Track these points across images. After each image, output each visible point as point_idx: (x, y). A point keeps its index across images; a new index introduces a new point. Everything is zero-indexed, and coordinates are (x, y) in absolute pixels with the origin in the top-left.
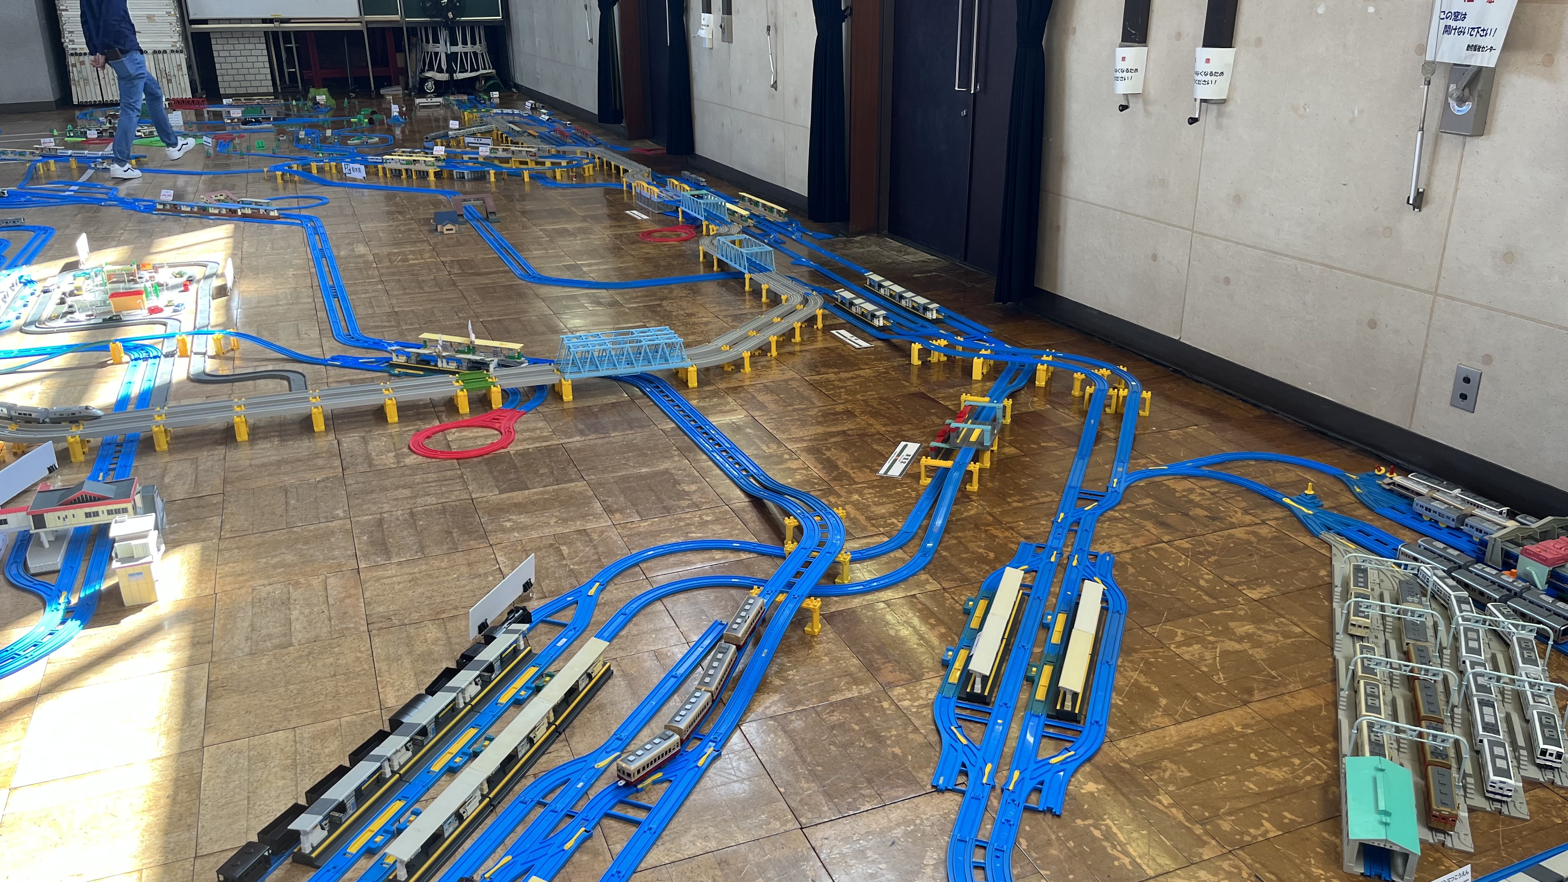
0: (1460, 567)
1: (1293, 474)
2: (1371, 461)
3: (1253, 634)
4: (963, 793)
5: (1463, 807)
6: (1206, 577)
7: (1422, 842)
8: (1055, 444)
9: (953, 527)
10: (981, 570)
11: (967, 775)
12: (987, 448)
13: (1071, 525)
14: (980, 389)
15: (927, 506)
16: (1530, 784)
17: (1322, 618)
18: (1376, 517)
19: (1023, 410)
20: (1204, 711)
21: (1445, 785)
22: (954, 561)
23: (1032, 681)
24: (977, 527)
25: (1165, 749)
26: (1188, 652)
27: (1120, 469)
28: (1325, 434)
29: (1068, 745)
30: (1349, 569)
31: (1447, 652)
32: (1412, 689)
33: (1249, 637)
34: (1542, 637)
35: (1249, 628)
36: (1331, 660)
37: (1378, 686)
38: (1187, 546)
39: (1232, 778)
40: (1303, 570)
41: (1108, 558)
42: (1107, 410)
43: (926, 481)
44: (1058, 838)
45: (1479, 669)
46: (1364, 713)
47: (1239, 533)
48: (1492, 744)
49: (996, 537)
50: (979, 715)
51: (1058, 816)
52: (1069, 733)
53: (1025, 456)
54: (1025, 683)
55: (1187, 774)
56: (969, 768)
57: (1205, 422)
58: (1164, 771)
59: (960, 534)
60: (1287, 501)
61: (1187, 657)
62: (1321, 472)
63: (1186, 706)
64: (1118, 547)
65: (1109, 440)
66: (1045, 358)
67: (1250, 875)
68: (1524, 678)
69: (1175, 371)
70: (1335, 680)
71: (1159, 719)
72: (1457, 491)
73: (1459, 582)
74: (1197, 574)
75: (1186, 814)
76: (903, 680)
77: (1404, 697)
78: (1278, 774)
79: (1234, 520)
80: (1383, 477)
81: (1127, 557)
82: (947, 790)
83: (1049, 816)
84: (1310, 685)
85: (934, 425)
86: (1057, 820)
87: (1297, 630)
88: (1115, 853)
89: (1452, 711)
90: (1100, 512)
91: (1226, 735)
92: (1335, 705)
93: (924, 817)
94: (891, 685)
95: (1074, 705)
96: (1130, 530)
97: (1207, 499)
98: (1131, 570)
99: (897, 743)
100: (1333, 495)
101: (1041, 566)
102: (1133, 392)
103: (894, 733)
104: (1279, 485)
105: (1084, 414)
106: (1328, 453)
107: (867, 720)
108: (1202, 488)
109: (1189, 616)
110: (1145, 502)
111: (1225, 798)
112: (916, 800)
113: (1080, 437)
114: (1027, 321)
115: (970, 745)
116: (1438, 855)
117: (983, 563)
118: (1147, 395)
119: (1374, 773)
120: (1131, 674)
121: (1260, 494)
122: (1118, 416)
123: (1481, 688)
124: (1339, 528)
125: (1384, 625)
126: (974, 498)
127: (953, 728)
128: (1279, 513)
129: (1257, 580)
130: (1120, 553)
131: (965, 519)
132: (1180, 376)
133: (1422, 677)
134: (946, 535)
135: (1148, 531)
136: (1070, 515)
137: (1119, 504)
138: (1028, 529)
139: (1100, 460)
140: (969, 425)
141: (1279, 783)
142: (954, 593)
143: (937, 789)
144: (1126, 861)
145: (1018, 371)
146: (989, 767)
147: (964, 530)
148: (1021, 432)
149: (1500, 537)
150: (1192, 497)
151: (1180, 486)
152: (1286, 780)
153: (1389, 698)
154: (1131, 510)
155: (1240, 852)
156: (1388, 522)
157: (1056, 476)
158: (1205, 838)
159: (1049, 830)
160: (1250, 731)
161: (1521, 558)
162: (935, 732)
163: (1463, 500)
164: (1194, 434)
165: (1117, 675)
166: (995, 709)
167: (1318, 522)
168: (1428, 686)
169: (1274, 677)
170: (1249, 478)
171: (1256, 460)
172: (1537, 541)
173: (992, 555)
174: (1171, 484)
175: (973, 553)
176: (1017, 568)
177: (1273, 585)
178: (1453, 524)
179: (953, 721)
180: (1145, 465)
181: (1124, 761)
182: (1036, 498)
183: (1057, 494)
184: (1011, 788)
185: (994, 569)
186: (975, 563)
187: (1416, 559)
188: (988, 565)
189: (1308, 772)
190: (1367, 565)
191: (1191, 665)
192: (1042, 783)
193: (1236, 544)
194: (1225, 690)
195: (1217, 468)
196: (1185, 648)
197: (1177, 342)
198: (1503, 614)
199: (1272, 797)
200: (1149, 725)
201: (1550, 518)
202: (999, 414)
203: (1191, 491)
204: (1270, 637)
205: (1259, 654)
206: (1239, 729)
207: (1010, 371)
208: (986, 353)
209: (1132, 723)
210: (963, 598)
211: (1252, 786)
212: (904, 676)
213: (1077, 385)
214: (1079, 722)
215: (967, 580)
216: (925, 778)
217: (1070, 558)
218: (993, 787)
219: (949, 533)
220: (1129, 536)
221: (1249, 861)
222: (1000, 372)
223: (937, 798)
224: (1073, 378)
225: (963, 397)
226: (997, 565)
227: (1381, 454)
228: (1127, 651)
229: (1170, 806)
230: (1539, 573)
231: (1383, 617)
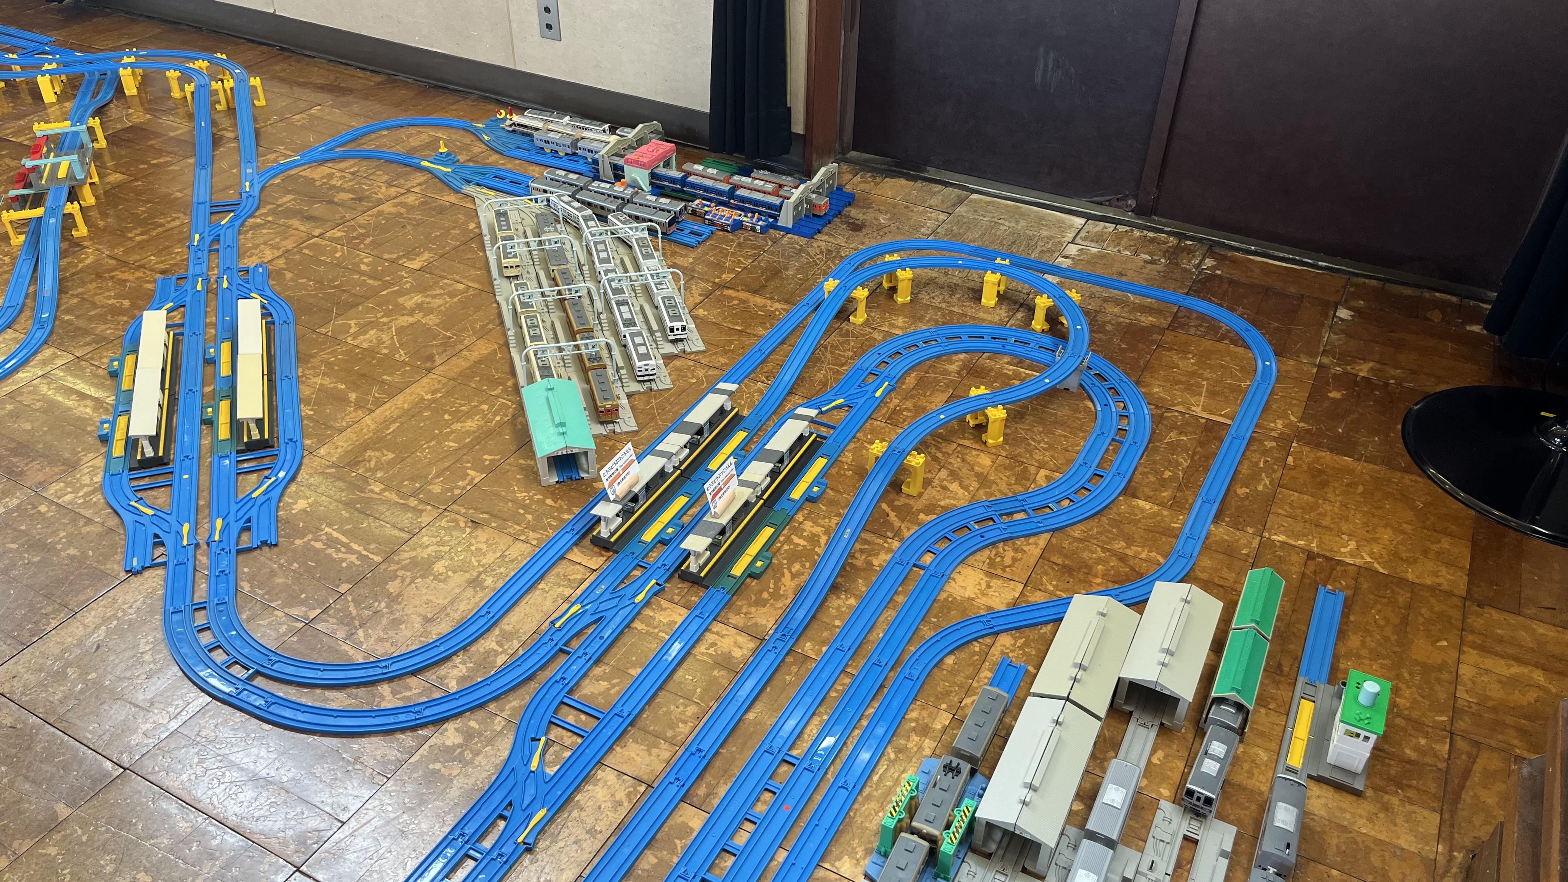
0: (582, 189)
1: (426, 135)
2: (491, 107)
3: (423, 303)
4: (164, 564)
5: (623, 396)
6: (365, 260)
7: (595, 437)
8: (168, 159)
9: (70, 284)
10: (118, 324)
11: (163, 544)
12: (83, 182)
13: (211, 245)
14: (58, 113)
15: (26, 268)
16: (668, 358)
17: (480, 269)
18: (507, 160)
19: (119, 126)
20: (393, 392)
21: (604, 382)
22: (81, 323)
23: (210, 423)
24: (99, 276)
25: (365, 441)
26: (365, 340)
27: (249, 171)
28: (447, 88)
29: (266, 473)
30: (492, 215)
31: (585, 268)
32: (565, 310)
33: (419, 307)
34: (652, 231)
35: (418, 298)
36: (495, 305)
37: (536, 317)
38: (339, 234)
39: (433, 443)
40: (454, 228)
41: (260, 270)
42: (217, 106)
43: (18, 240)
44: (281, 566)
45: (611, 275)
46: (529, 344)
47: (387, 208)
48: (632, 335)
49: (126, 281)
50: (161, 479)
51: (276, 545)
52: (266, 461)
53: (136, 180)
54: (204, 427)
55: (391, 456)
56: (164, 537)
57: (327, 99)
58: (369, 461)
59: (80, 290)
60: (425, 164)
61: (365, 345)
62: (451, 127)
63: (375, 392)
64: (268, 255)
65: (230, 140)
66: (126, 60)
67: (466, 523)
68: (647, 272)
69: (282, 49)
70: (502, 323)
71: (352, 413)
72: (567, 119)
73: (583, 202)
74: (357, 260)
75: (399, 492)
76: (56, 474)
77: (560, 318)
78: (471, 424)
79: (380, 196)
80: (504, 120)
81: (281, 262)
82: (145, 568)
83: (266, 549)
84: (482, 334)
85: (10, 169)
86: (275, 549)
87: (461, 287)
88: (341, 555)
89: (599, 318)
90: (238, 223)
91: (420, 405)
92: (507, 345)
93: (125, 607)
94: (43, 484)
95: (261, 432)
96: (276, 233)
97: (346, 182)
98: (289, 275)
99: (70, 543)
100: (467, 147)
101: (188, 299)
102: (239, 81)
103: (64, 534)
104: (415, 149)
105: (190, 116)
106: (454, 107)
107: (25, 533)
108: (341, 171)
109: (358, 304)
110: (285, 199)
111: (430, 464)
112: (110, 594)
113: (194, 144)
114: (95, 20)
115: (159, 513)
116: (611, 443)
117: (119, 314)
118: (255, 81)
119: (545, 393)
120: (315, 380)
121: (399, 163)
122: (231, 111)
123: (616, 291)
124: (477, 179)
125: (532, 259)
126: (86, 243)
127: (132, 503)
128: (420, 178)
129: (414, 249)
130: (272, 260)
131: (81, 271)
132: (289, 54)
133: (567, 297)
134: (63, 296)
135: (296, 229)
136: (205, 235)
137: (258, 208)
138: (162, 262)
139: (224, 165)
140: (52, 159)
141: (474, 432)
142: (92, 359)
143: (133, 573)
144: (353, 558)
145: (99, 84)
146: (186, 527)
147: (83, 283)
148: (123, 152)
149: (607, 153)
150: (333, 182)
151: (318, 173)
152: (479, 427)
153: (548, 324)
154: (273, 212)
155: (454, 506)
156: (517, 162)
157: (179, 195)
158: (421, 507)
159: (269, 563)
160: (439, 395)
161: (627, 168)
162: (114, 514)
163: (573, 126)
164: (319, 114)
165: (302, 387)
166: (176, 466)
167: (458, 178)
168: (576, 303)
169: (450, 338)
170: (385, 149)
171: (388, 129)
172: (635, 149)
173: (126, 303)
174: (308, 173)
175: (103, 307)
176: (160, 308)
177: (430, 250)
178: (569, 151)
179: (131, 495)
180: (275, 160)
181: (328, 467)
182: (162, 225)
183: (185, 214)
184: (217, 538)
185: (134, 317)
186: (109, 318)
187: (545, 191)
188: (124, 315)
189: (495, 414)
190: (505, 208)
191: (370, 352)
192: (249, 520)
193: (387, 220)
194: (407, 364)
195: (353, 145)
196: (362, 337)
197: (273, 15)
198: (621, 221)
199: (470, 447)
200: (344, 424)
201: (641, 126)
202: (85, 138)
203: (330, 176)
204: (438, 301)
205: (432, 320)
206: (429, 397)
207: (90, 83)
208: (50, 67)
209: (328, 427)
210: (105, 360)
211: (451, 444)
212: (56, 470)
213: (174, 85)
214: (272, 446)
215: (104, 339)
216: (116, 567)
217: (219, 279)
218: (197, 546)
219: (67, 293)
220: (278, 240)
221: (463, 511)
222: (77, 87)
223: (135, 581)
224: (167, 78)
225: (36, 126)
226: (136, 312)
227: (499, 98)
228: (302, 359)
229: (383, 491)
230: (641, 177)
231: (530, 252)
